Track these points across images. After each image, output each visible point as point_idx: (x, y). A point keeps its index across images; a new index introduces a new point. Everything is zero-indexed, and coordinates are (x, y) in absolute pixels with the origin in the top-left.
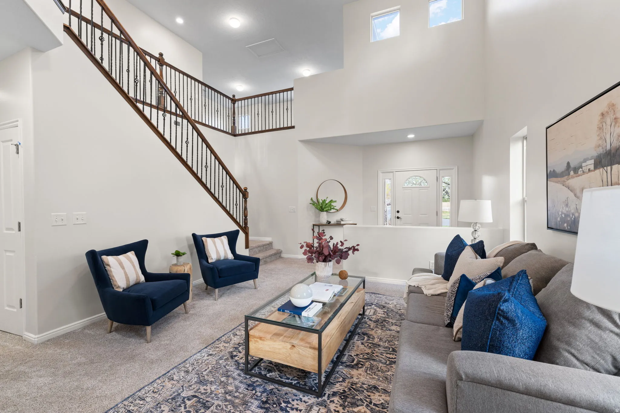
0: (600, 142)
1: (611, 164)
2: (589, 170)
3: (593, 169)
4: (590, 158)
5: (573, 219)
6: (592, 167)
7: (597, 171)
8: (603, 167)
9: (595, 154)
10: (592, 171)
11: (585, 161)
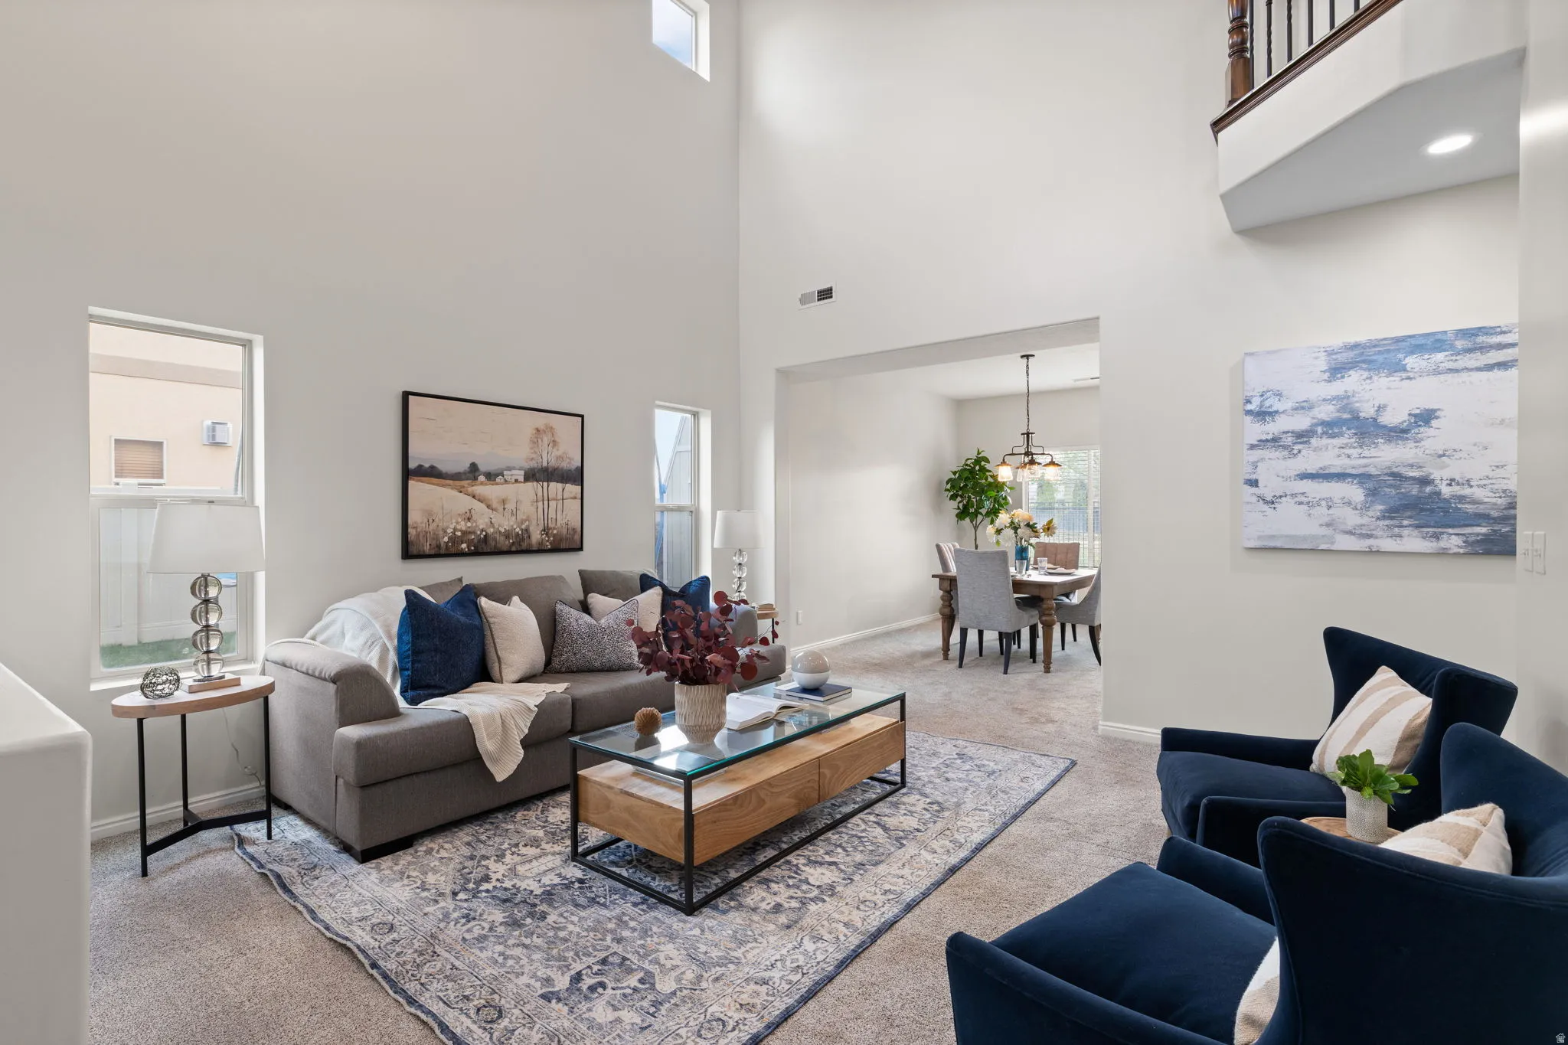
0: (534, 456)
1: (549, 480)
2: (516, 481)
3: (523, 480)
4: (518, 467)
5: (482, 536)
6: (521, 478)
7: (529, 484)
8: (538, 481)
9: (527, 465)
10: (521, 482)
11: (509, 469)
